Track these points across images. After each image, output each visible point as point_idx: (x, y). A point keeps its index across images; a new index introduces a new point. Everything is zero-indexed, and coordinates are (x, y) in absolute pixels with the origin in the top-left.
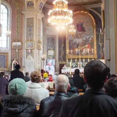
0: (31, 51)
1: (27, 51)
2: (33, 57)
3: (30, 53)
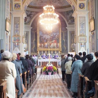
0: (18, 44)
1: (14, 44)
2: (19, 49)
3: (17, 46)
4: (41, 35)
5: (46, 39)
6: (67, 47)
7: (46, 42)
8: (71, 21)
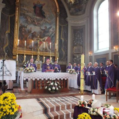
4: (23, 24)
5: (32, 32)
6: (66, 51)
7: (32, 39)
8: (75, 9)
